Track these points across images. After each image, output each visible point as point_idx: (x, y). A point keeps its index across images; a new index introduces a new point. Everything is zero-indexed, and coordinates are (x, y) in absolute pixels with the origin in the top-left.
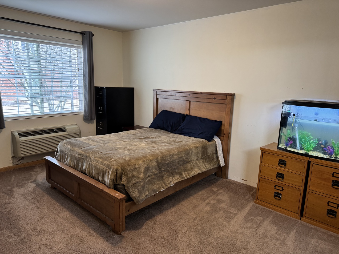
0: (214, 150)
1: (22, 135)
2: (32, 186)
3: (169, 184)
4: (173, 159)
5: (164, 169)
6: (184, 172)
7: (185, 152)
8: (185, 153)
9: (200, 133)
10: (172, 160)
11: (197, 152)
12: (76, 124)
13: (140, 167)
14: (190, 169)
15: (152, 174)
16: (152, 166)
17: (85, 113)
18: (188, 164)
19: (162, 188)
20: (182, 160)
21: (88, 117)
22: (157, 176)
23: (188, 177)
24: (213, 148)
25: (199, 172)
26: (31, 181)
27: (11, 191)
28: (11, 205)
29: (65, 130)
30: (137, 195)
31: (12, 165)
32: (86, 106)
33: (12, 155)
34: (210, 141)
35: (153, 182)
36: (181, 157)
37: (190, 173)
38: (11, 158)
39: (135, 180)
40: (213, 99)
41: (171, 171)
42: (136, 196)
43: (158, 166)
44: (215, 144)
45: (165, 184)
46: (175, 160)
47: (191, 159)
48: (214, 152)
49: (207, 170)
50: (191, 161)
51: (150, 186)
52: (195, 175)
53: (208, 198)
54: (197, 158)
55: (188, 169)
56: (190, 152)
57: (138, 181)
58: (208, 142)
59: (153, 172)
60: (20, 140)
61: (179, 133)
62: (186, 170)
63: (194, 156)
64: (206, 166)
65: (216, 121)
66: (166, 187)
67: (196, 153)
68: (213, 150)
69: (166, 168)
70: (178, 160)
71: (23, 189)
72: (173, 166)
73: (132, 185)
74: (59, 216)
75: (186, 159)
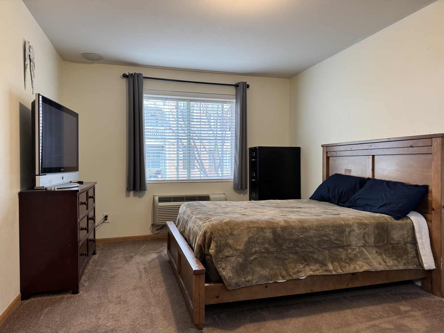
0: (408, 236)
1: (162, 200)
2: (154, 256)
3: (294, 273)
4: (307, 235)
5: (286, 247)
6: (332, 263)
7: (334, 228)
8: (335, 230)
9: (382, 204)
10: (305, 236)
11: (365, 233)
12: (224, 194)
13: (240, 235)
14: (345, 259)
15: (263, 250)
16: (264, 238)
17: (235, 180)
18: (341, 250)
19: (281, 278)
20: (327, 240)
21: (238, 185)
22: (273, 256)
23: (340, 271)
24: (405, 232)
25: (366, 268)
26: (157, 251)
27: (132, 257)
28: (120, 271)
29: (209, 199)
30: (229, 275)
31: (151, 234)
32: (236, 171)
33: (152, 222)
34: (397, 218)
35: (264, 263)
36: (325, 235)
37: (345, 267)
38: (150, 226)
39: (228, 252)
40: (410, 148)
41: (302, 255)
42: (227, 276)
43: (275, 241)
44: (412, 225)
45: (287, 273)
46: (311, 237)
47: (349, 243)
48: (409, 239)
49: (387, 269)
50: (350, 245)
51: (258, 269)
52: (356, 271)
53: (381, 317)
54: (364, 244)
55: (341, 258)
56: (347, 230)
57: (233, 254)
58: (393, 219)
59: (265, 248)
60: (159, 205)
61: (348, 205)
62: (334, 259)
63: (356, 239)
64: (385, 262)
65: (416, 186)
66: (288, 278)
67: (362, 235)
68: (406, 236)
69: (292, 247)
70: (319, 239)
71: (143, 258)
72: (306, 247)
73: (223, 258)
74: (152, 291)
75: (337, 240)
